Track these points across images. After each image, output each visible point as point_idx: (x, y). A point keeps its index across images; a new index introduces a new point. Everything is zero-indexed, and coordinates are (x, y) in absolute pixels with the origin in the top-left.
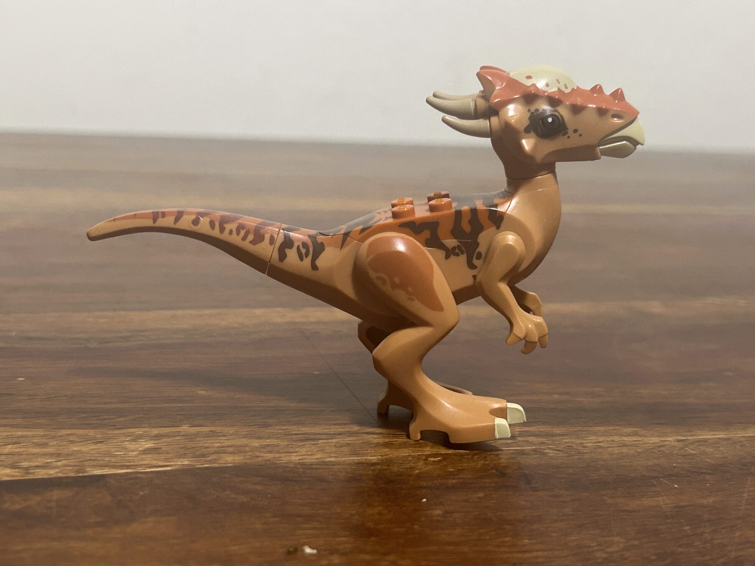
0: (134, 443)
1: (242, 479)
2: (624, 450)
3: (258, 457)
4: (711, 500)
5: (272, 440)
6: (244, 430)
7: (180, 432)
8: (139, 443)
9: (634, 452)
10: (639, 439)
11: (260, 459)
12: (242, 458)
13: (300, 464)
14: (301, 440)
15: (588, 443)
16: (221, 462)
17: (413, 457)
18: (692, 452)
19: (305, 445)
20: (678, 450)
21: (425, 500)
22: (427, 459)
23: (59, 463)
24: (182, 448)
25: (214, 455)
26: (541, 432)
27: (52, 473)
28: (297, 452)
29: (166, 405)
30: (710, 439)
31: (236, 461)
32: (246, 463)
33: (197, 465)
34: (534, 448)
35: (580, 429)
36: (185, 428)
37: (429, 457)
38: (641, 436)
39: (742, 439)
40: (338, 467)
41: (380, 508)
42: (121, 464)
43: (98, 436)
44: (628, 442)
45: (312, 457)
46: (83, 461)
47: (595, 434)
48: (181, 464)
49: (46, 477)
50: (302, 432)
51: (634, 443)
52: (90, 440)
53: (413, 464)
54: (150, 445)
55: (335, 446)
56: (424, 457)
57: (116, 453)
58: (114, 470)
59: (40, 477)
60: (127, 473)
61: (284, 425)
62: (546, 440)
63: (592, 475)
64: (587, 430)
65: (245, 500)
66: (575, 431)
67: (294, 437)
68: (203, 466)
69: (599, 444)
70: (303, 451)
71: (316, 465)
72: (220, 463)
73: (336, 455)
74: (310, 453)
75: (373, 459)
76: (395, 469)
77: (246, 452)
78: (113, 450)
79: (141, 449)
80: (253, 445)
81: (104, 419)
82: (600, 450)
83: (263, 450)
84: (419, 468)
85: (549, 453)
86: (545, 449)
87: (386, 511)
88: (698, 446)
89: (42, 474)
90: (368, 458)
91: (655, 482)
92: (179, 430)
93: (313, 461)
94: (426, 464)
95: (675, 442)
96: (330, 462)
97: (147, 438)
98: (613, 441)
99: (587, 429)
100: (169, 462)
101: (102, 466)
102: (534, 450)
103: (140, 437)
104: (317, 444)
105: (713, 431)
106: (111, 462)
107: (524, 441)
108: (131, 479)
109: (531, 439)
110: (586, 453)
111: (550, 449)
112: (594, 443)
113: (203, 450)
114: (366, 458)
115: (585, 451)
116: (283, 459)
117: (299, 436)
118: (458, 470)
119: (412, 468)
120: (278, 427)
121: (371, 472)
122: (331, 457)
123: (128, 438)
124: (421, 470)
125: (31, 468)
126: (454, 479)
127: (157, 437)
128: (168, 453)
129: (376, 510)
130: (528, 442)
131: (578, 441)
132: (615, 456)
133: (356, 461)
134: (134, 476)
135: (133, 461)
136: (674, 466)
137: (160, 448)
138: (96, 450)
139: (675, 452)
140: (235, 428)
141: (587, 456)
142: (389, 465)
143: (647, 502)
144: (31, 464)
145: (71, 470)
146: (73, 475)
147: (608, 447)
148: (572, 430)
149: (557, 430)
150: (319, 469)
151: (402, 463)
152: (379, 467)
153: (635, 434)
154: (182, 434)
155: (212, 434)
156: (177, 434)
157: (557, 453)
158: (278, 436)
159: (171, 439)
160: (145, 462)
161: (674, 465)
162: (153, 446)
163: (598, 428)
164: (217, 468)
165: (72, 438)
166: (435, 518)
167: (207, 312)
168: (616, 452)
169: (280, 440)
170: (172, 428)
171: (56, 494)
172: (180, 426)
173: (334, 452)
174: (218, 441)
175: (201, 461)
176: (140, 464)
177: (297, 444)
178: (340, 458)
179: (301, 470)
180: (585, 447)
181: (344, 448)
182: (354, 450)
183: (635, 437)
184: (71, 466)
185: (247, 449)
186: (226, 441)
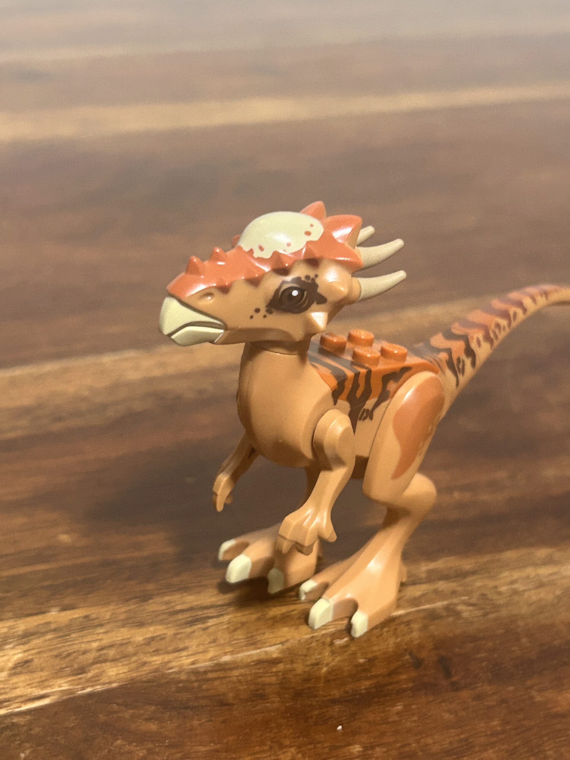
1: (132, 711)
2: (542, 593)
3: (145, 664)
5: (157, 627)
6: (123, 611)
7: (50, 623)
9: (552, 596)
10: (556, 570)
11: (146, 668)
15: (502, 585)
16: (104, 679)
17: (317, 638)
19: (194, 631)
21: (340, 728)
22: (332, 644)
24: (56, 656)
25: (94, 666)
26: (450, 569)
28: (187, 648)
29: (27, 569)
31: (121, 676)
32: (132, 679)
33: (77, 691)
34: (445, 603)
36: (54, 615)
37: (334, 640)
38: (556, 563)
41: (293, 750)
44: (545, 577)
45: (206, 656)
47: (506, 566)
48: (61, 691)
50: (187, 606)
51: (551, 577)
53: (318, 653)
54: (20, 655)
56: (329, 640)
62: (458, 586)
63: (514, 649)
64: (499, 560)
65: (141, 754)
67: (180, 616)
68: (84, 691)
69: (514, 586)
70: (193, 644)
71: (211, 671)
72: (104, 684)
73: (230, 649)
74: (201, 648)
75: (274, 652)
76: (300, 668)
77: (129, 656)
79: (11, 665)
80: (137, 640)
82: (516, 598)
83: (147, 649)
84: (325, 662)
85: (463, 611)
86: (458, 605)
87: (300, 756)
90: (268, 649)
92: (47, 620)
93: (207, 664)
94: (333, 653)
96: (226, 663)
97: (13, 641)
98: (528, 577)
100: (45, 687)
102: (446, 609)
103: (6, 639)
104: (207, 629)
107: (434, 590)
109: (441, 585)
110: (502, 606)
111: (464, 603)
112: (509, 584)
113: (81, 657)
114: (264, 649)
115: (501, 602)
116: (172, 665)
117: (185, 615)
118: (369, 660)
119: (318, 663)
120: (160, 600)
121: (274, 679)
122: (226, 654)
124: (328, 666)
126: (366, 678)
127: (26, 637)
128: (42, 670)
132: (534, 608)
133: (255, 658)
134: (8, 721)
135: (4, 690)
137: (32, 660)
140: (111, 608)
141: (504, 612)
142: (292, 662)
147: (524, 591)
149: (466, 564)
150: (216, 679)
151: (305, 656)
152: (281, 666)
154: (53, 626)
155: (88, 624)
156: (46, 628)
157: (471, 611)
158: (162, 617)
159: (42, 639)
160: (18, 692)
168: (535, 598)
169: (164, 627)
170: (40, 617)
172: (48, 612)
173: (228, 643)
174: (96, 637)
175: (83, 681)
176: (13, 695)
177: (186, 632)
178: (236, 654)
179: (196, 684)
180: (500, 593)
181: (239, 632)
182: (250, 635)
183: (550, 566)
185: (130, 649)
186: (104, 636)
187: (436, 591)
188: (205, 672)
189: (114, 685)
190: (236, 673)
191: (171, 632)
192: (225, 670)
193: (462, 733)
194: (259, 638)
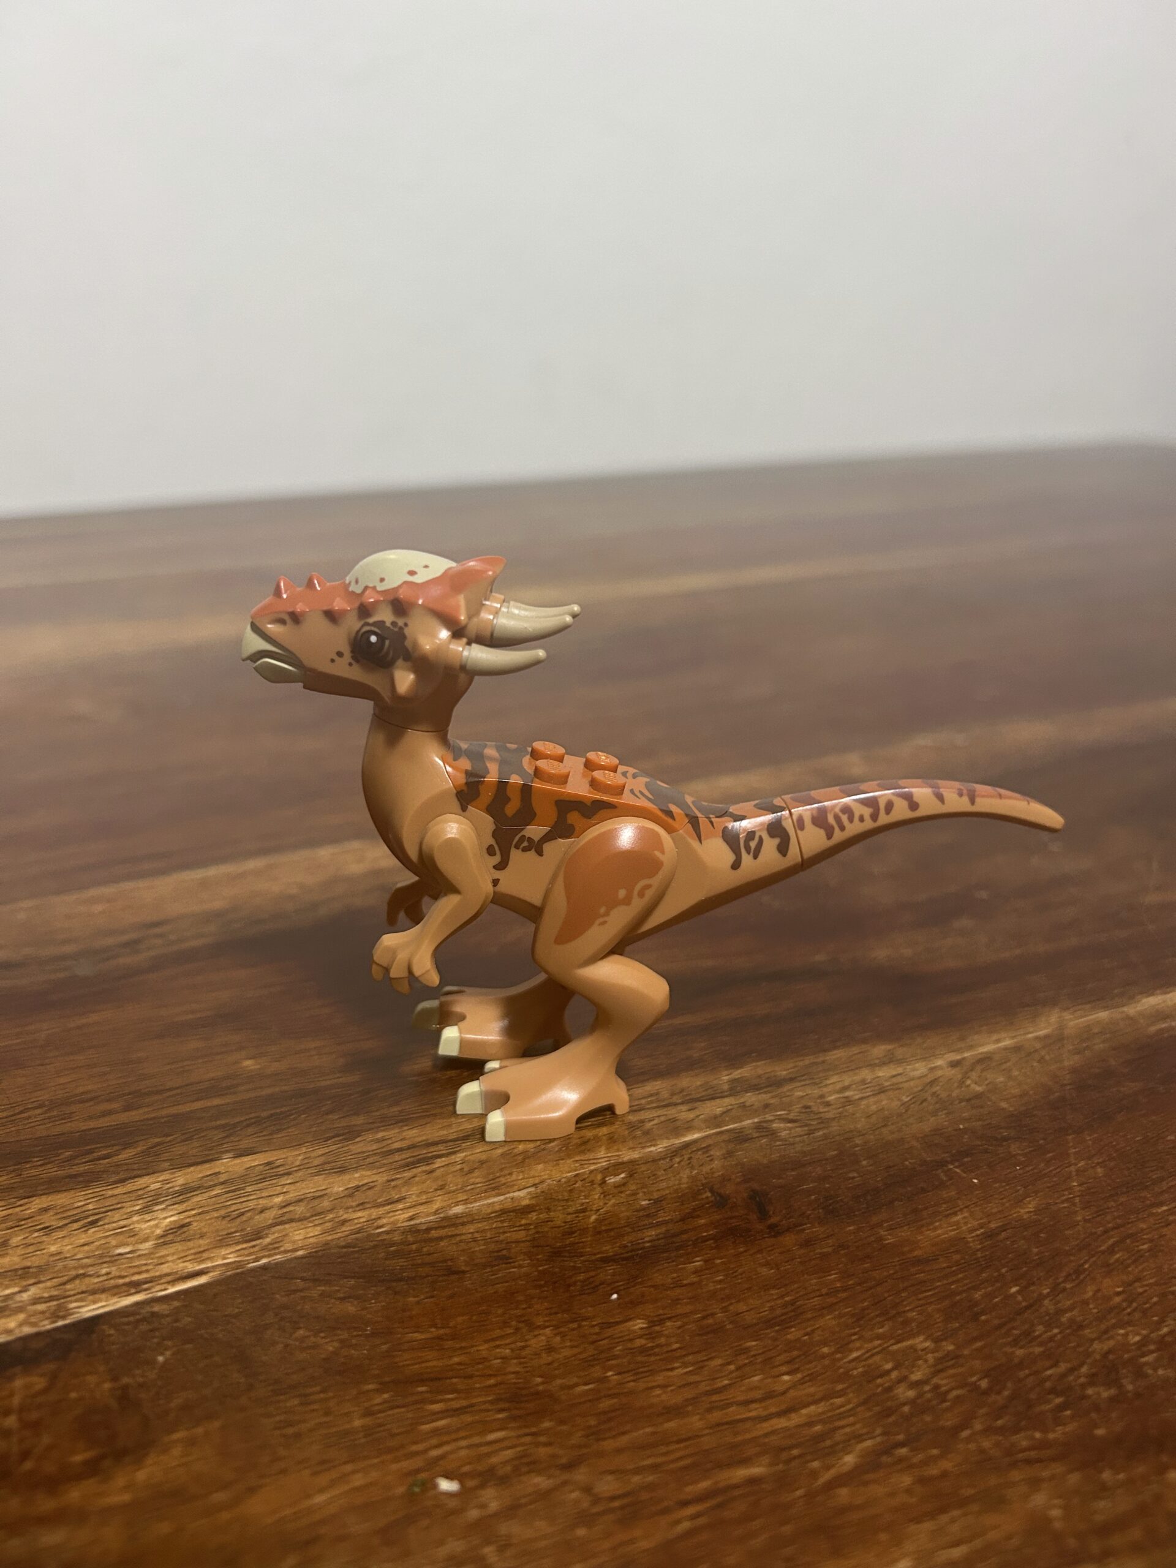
0: (147, 1217)
1: (322, 1288)
2: (884, 1101)
3: (346, 1221)
4: (1031, 1206)
5: (364, 1172)
6: (318, 1154)
7: (219, 1173)
8: (155, 1214)
9: (898, 1103)
10: (900, 1070)
11: (347, 1228)
12: (317, 1231)
14: (407, 1165)
15: (829, 1094)
16: (288, 1246)
17: (583, 1179)
18: (977, 1089)
19: (414, 1176)
20: (958, 1087)
21: (615, 1296)
22: (603, 1182)
23: (25, 1296)
24: (224, 1218)
25: (273, 1230)
26: (759, 1077)
27: (14, 1325)
28: (404, 1198)
29: (197, 1105)
31: (312, 1240)
32: (327, 1244)
33: (248, 1263)
34: (756, 1120)
35: (812, 1059)
36: (228, 1165)
37: (607, 1177)
38: (900, 1062)
39: (1038, 1045)
41: (548, 1332)
42: (127, 1280)
43: (91, 1207)
44: (886, 1081)
45: (427, 1209)
46: (63, 1284)
47: (836, 1068)
48: (224, 1265)
50: (407, 1143)
51: (894, 1080)
52: (76, 1220)
53: (585, 1198)
54: (173, 1219)
55: (462, 1169)
56: (599, 1177)
57: (119, 1251)
58: (115, 1299)
60: (137, 1304)
62: (772, 1097)
63: (852, 1175)
64: (823, 1062)
65: (331, 1348)
66: (806, 1067)
67: (397, 1157)
68: (258, 1264)
69: (846, 1094)
70: (413, 1193)
71: (436, 1228)
72: (286, 1252)
73: (463, 1197)
74: (424, 1198)
75: (523, 1198)
76: (559, 1217)
77: (325, 1212)
78: (113, 1242)
79: (158, 1232)
80: (335, 1190)
81: (99, 1159)
82: (849, 1109)
83: (350, 1202)
84: (595, 1207)
85: (780, 1130)
86: (773, 1122)
87: (558, 1339)
88: (982, 1071)
90: (516, 1194)
91: (943, 1177)
92: (218, 1170)
93: (431, 1215)
94: (605, 1193)
95: (948, 1068)
96: (456, 1216)
97: (166, 1200)
98: (863, 1082)
100: (203, 1261)
101: (95, 1293)
102: (758, 1127)
103: (157, 1198)
104: (432, 1172)
105: (994, 1033)
106: (110, 1276)
107: (740, 1104)
108: (145, 1319)
109: (748, 1098)
110: (832, 1120)
111: (780, 1118)
112: (839, 1091)
113: (257, 1218)
114: (511, 1195)
115: (830, 1115)
116: (384, 1221)
117: (404, 1158)
118: (655, 1202)
119: (585, 1210)
120: (369, 1137)
121: (523, 1234)
122: (457, 1203)
123: (136, 1205)
124: (599, 1213)
126: (652, 1227)
127: (187, 1191)
128: (201, 1237)
129: (542, 1339)
130: (745, 1107)
131: (816, 1092)
132: (875, 1119)
133: (497, 1208)
134: (147, 1310)
135: (144, 1271)
136: (960, 1129)
137: (189, 1224)
138: (85, 1248)
139: (954, 1094)
140: (304, 1150)
141: (835, 1128)
142: (548, 1209)
143: (943, 1230)
145: (43, 1312)
146: (47, 1326)
147: (862, 1099)
148: (801, 1064)
149: (781, 1070)
150: (442, 1239)
151: (567, 1200)
152: (533, 1216)
153: (889, 1060)
154: (223, 1178)
155: (271, 1173)
156: (213, 1181)
157: (790, 1129)
158: (373, 1159)
159: (206, 1195)
160: (165, 1269)
161: (961, 1126)
162: (180, 1219)
163: (837, 1053)
164: (282, 1265)
165: (49, 1219)
166: (637, 1343)
168: (874, 1108)
169: (375, 1171)
170: (207, 1166)
171: (18, 1388)
172: (219, 1159)
173: (461, 1188)
174: (280, 1190)
175: (256, 1249)
176: (157, 1274)
177: (404, 1177)
178: (471, 1203)
179: (414, 1247)
180: (828, 1104)
181: (476, 1173)
182: (491, 1177)
183: (892, 1066)
184: (43, 1300)
185: (326, 1204)
186: (292, 1187)
187: (743, 1106)
188: (428, 1230)
189: (300, 1253)
190: (471, 1228)
191: (381, 1178)
192: (455, 1225)
193: (787, 1294)
194: (503, 1180)
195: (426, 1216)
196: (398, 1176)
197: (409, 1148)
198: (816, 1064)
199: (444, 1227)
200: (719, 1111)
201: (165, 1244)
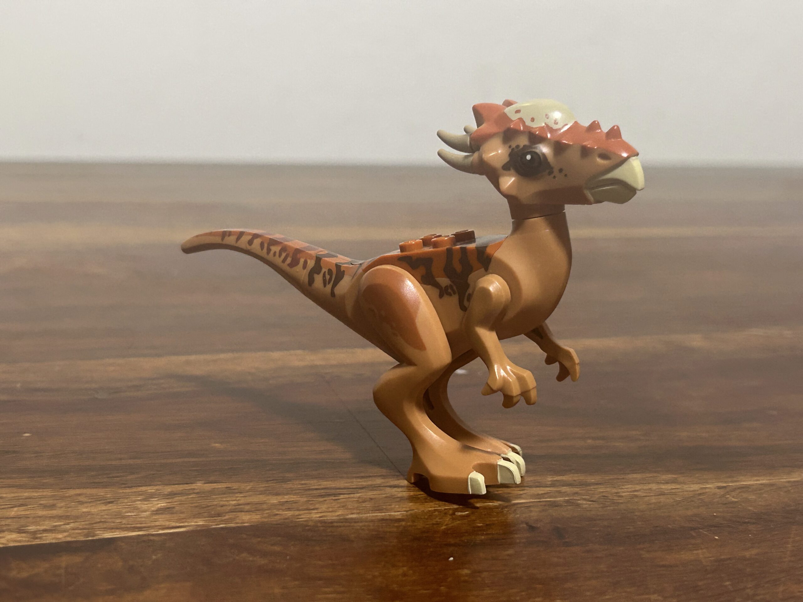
0: (146, 503)
1: (259, 539)
2: (662, 499)
3: (277, 514)
4: (754, 552)
5: (292, 496)
6: (262, 486)
7: (194, 489)
8: (152, 502)
9: (672, 501)
10: (678, 486)
11: (278, 517)
12: (258, 517)
13: (321, 522)
14: (321, 496)
15: (623, 492)
16: (238, 521)
17: (439, 511)
18: (733, 499)
19: (325, 500)
20: (719, 498)
21: (452, 559)
22: (454, 514)
23: (68, 526)
24: (196, 507)
25: (230, 514)
26: (574, 480)
27: (61, 537)
28: (317, 509)
29: (180, 460)
30: (753, 485)
31: (254, 520)
32: (263, 522)
33: (212, 525)
34: (566, 498)
35: (615, 476)
36: (199, 485)
37: (456, 512)
38: (680, 483)
39: (787, 485)
40: (361, 524)
41: (405, 569)
42: (133, 526)
43: (109, 496)
44: (667, 490)
45: (333, 514)
46: (92, 524)
47: (631, 482)
48: (195, 525)
49: (54, 541)
50: (322, 487)
51: (673, 491)
52: (100, 501)
53: (439, 519)
54: (162, 505)
55: (358, 501)
56: (451, 512)
57: (127, 514)
58: (126, 532)
59: (48, 542)
60: (139, 535)
61: (302, 480)
62: (580, 490)
63: (628, 527)
64: (623, 478)
65: (263, 562)
66: (611, 479)
67: (315, 492)
68: (218, 526)
69: (635, 493)
70: (324, 507)
71: (337, 522)
72: (237, 523)
73: (358, 511)
74: (331, 510)
75: (397, 515)
76: (420, 525)
77: (263, 510)
78: (124, 511)
79: (153, 509)
80: (272, 502)
81: (113, 477)
82: (636, 500)
83: (281, 507)
84: (446, 523)
85: (582, 504)
86: (578, 500)
87: (411, 572)
88: (740, 492)
89: (49, 538)
90: (392, 513)
91: (694, 534)
92: (192, 487)
93: (335, 518)
94: (453, 519)
95: (715, 489)
96: (352, 519)
97: (159, 497)
98: (650, 489)
99: (622, 476)
100: (183, 522)
101: (112, 529)
102: (567, 501)
103: (152, 496)
104: (339, 499)
105: (756, 476)
106: (122, 523)
107: (557, 491)
108: (144, 541)
109: (564, 489)
110: (622, 503)
111: (585, 499)
112: (631, 492)
113: (219, 508)
114: (389, 513)
115: (621, 501)
116: (302, 516)
117: (318, 491)
118: (487, 525)
119: (437, 524)
120: (297, 482)
121: (395, 530)
122: (353, 514)
123: (138, 497)
124: (447, 526)
125: (38, 532)
126: (483, 535)
127: (172, 495)
128: (182, 513)
129: (401, 571)
130: (561, 492)
131: (614, 490)
132: (653, 506)
133: (379, 518)
134: (145, 538)
135: (144, 522)
136: (714, 516)
137: (174, 507)
138: (106, 511)
139: (716, 500)
140: (252, 484)
141: (623, 507)
142: (413, 521)
143: (686, 556)
144: (38, 527)
145: (79, 533)
146: (82, 538)
147: (646, 496)
148: (608, 478)
149: (591, 479)
150: (340, 526)
151: (427, 519)
152: (403, 523)
153: (674, 481)
154: (196, 491)
155: (229, 491)
156: (191, 492)
157: (590, 504)
158: (297, 491)
159: (186, 497)
160: (157, 523)
161: (715, 514)
162: (166, 506)
163: (635, 476)
164: (234, 528)
165: (81, 499)
166: (462, 579)
167: (222, 356)
168: (654, 501)
169: (299, 496)
170: (186, 485)
171: (64, 560)
172: (194, 483)
173: (356, 508)
174: (234, 499)
175: (217, 521)
176: (153, 525)
177: (317, 500)
178: (362, 514)
179: (322, 528)
180: (621, 496)
181: (367, 503)
182: (377, 505)
183: (673, 484)
184: (79, 529)
185: (265, 506)
186: (243, 498)
188: (332, 523)
189: (246, 524)
191: (302, 500)
192: (350, 522)
193: (569, 570)
194: (384, 507)
195: (331, 516)
196: (315, 500)
197: (322, 489)
198: (618, 479)
199: (342, 522)
200: (541, 492)
201: (156, 514)
